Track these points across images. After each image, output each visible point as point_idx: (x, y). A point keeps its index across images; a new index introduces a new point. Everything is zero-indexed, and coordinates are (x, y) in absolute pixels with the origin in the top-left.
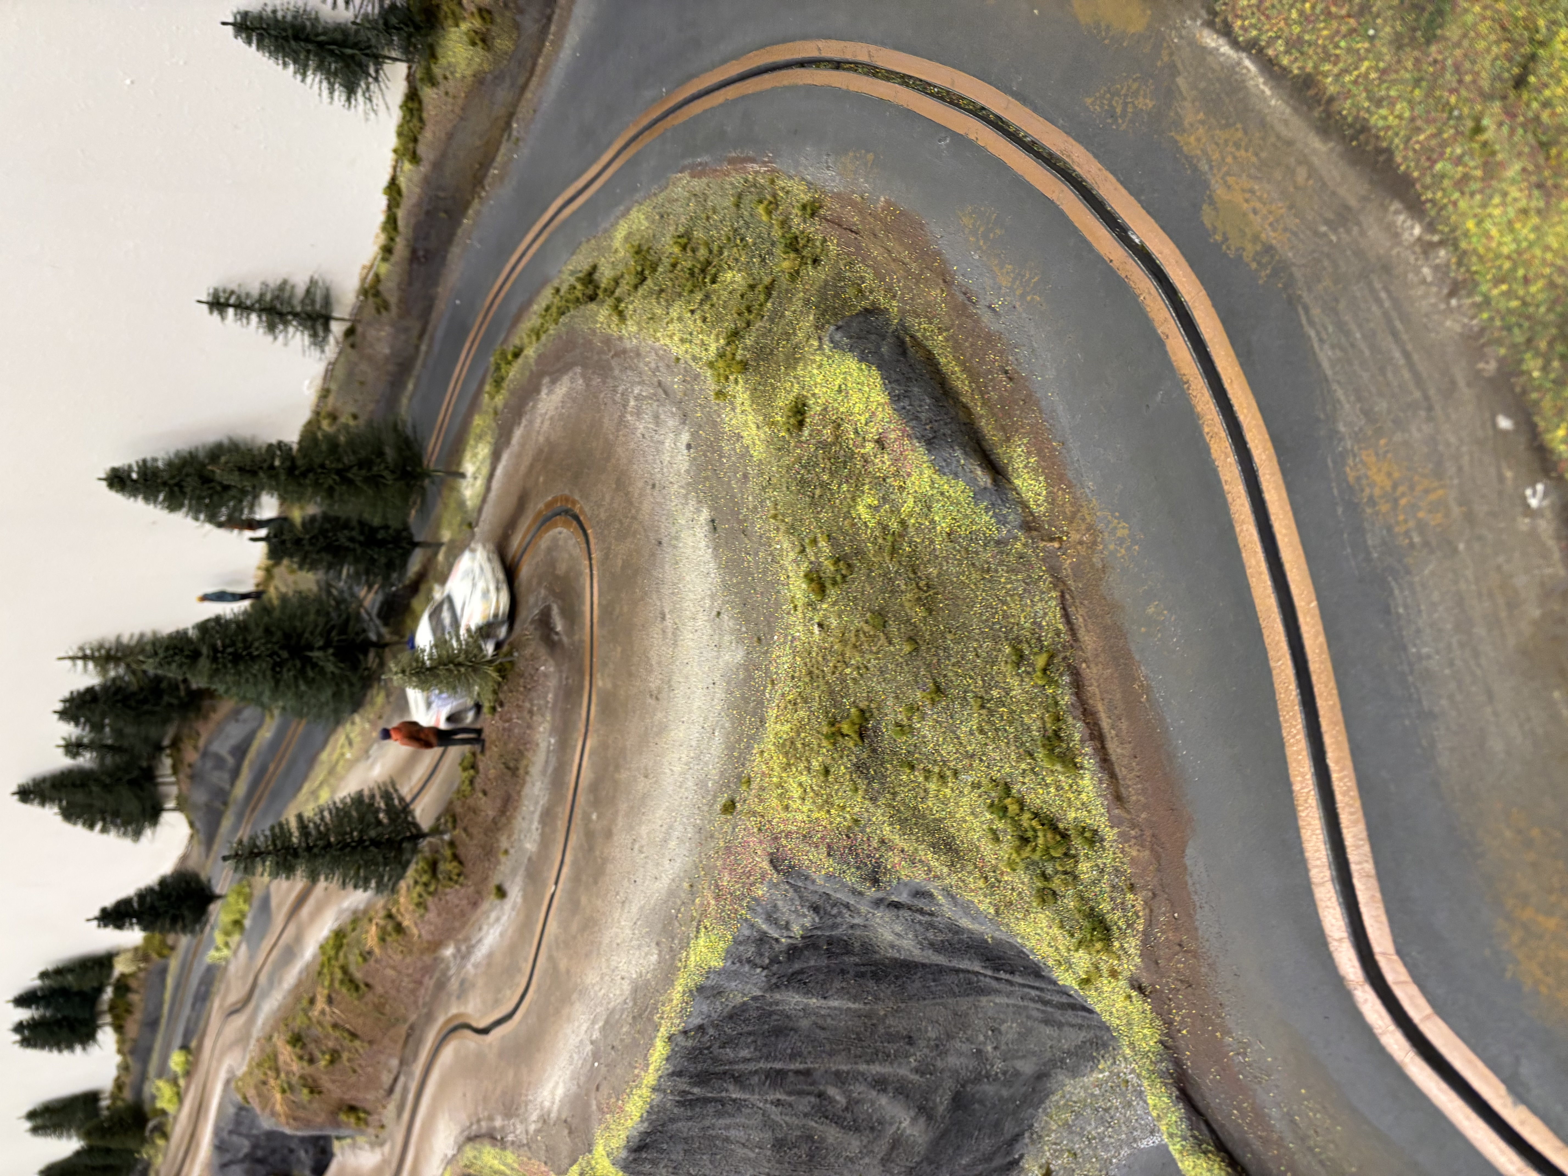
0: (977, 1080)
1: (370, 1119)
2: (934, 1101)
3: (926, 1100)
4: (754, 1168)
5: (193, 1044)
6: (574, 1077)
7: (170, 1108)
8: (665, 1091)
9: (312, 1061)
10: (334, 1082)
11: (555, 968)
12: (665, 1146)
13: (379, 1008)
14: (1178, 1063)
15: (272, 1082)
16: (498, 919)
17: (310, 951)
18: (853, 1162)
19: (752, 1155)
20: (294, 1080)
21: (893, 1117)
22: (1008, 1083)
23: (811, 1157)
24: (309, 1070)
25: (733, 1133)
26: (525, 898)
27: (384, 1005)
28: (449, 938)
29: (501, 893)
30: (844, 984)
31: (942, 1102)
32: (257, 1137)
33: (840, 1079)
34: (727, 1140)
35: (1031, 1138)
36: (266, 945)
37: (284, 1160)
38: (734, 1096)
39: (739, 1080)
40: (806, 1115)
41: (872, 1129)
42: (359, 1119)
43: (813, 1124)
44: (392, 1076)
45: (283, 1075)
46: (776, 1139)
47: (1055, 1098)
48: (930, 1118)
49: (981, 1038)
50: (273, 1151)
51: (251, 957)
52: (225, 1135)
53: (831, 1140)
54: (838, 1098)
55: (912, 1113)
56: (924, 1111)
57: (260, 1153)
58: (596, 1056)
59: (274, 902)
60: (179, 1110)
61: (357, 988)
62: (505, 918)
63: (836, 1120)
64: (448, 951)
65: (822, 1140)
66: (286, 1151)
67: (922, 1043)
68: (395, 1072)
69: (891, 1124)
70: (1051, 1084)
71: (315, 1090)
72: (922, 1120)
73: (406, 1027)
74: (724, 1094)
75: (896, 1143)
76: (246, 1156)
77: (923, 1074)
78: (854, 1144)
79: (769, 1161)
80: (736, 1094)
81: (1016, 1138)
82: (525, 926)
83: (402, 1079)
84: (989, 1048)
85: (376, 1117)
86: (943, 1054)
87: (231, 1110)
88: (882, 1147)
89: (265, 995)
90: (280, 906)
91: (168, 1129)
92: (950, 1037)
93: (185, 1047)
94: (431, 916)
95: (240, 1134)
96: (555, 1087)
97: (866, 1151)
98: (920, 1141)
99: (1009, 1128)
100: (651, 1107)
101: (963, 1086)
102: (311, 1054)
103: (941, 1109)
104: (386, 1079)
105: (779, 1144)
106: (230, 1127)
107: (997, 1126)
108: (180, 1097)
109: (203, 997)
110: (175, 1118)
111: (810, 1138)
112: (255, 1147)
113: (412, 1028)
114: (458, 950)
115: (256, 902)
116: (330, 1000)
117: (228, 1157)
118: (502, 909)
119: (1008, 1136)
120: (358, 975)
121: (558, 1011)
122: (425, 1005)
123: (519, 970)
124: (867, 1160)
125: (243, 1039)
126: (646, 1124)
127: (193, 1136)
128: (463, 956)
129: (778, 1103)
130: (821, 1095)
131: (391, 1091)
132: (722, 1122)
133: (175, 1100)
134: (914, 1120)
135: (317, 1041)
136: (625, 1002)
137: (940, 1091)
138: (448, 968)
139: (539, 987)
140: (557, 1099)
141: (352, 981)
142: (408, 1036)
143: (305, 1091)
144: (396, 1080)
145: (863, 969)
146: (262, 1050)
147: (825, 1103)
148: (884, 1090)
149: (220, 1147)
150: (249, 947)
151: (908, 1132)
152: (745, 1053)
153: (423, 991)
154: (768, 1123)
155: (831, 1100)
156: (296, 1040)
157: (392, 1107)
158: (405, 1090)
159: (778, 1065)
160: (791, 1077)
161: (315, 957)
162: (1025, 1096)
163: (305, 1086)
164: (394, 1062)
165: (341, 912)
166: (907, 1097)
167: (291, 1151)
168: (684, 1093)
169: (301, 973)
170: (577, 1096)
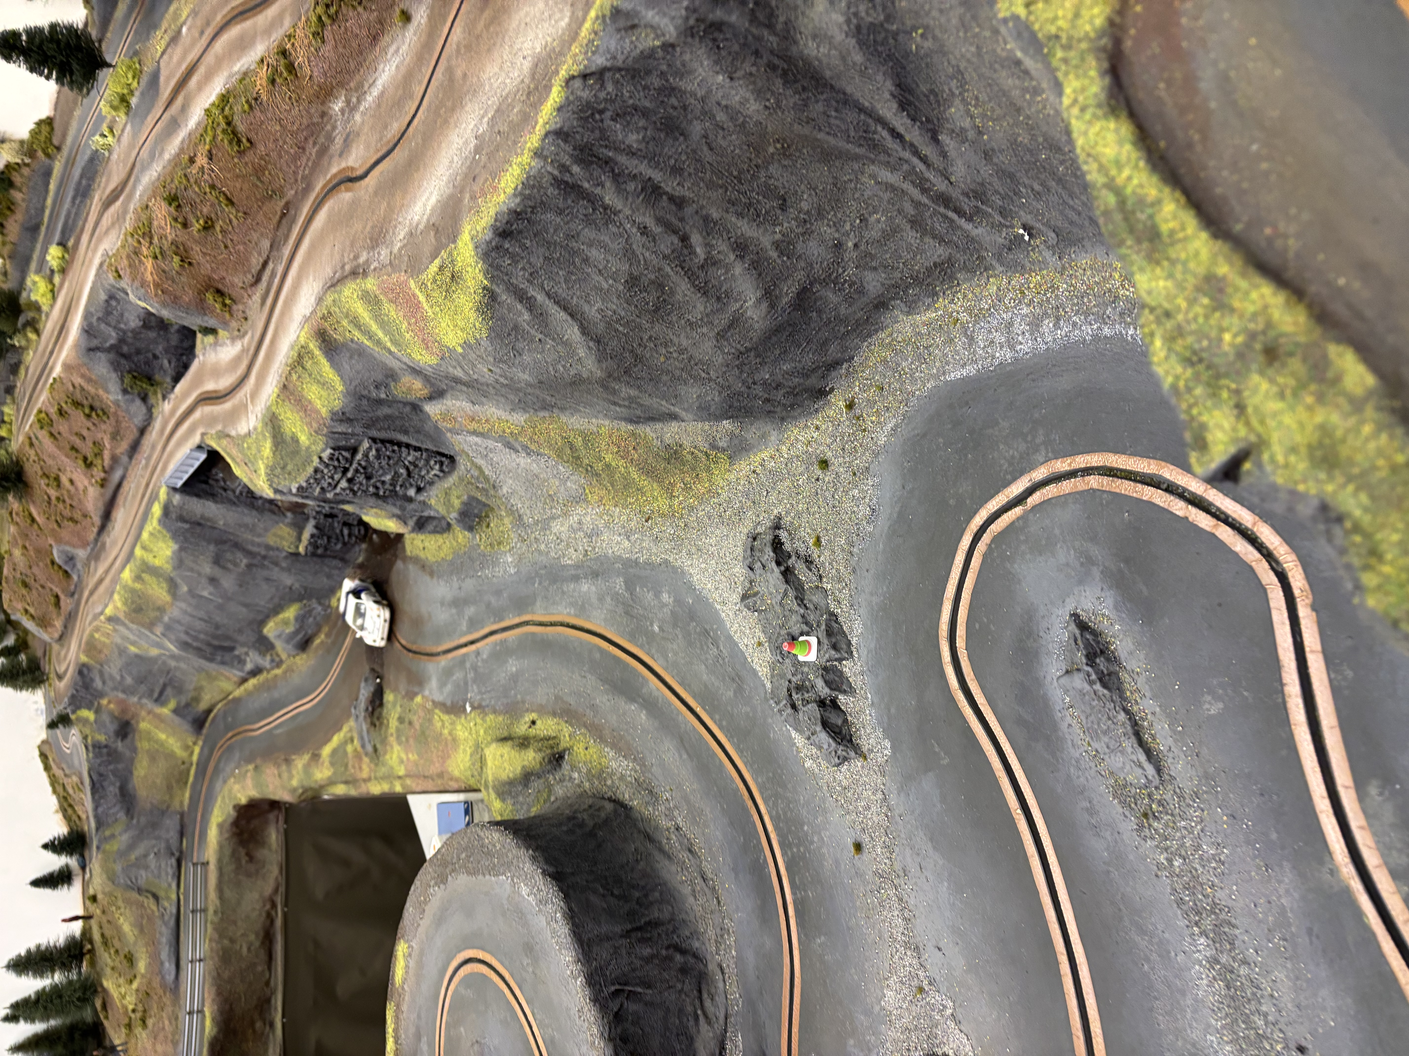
0: (824, 282)
1: (235, 307)
2: (781, 290)
3: (775, 284)
4: (603, 300)
5: (70, 243)
6: (452, 180)
7: (44, 302)
8: (545, 158)
9: (185, 225)
10: (205, 254)
11: (451, 79)
12: (528, 243)
13: (259, 171)
14: (1117, 42)
15: (145, 251)
16: (397, 51)
17: (195, 117)
18: (692, 329)
19: (605, 286)
20: (166, 245)
21: (739, 294)
22: (849, 300)
23: (657, 310)
24: (183, 236)
25: (594, 253)
26: (430, 18)
27: (263, 169)
28: (341, 84)
29: (406, 17)
30: (754, 69)
31: (788, 291)
32: (124, 332)
33: (709, 226)
34: (586, 260)
35: (847, 370)
36: (150, 120)
37: (147, 363)
38: (607, 200)
39: (618, 177)
40: (665, 257)
41: (719, 299)
42: (225, 305)
43: (668, 269)
44: (261, 260)
45: (156, 240)
46: (631, 274)
47: (882, 335)
48: (772, 306)
49: (848, 227)
50: (138, 352)
51: (135, 135)
52: (94, 320)
53: (679, 297)
54: (698, 250)
55: (759, 294)
56: (769, 295)
57: (125, 349)
58: (478, 150)
59: (162, 79)
60: (52, 306)
61: (239, 142)
62: (404, 48)
63: (690, 275)
64: (337, 106)
65: (672, 293)
66: (150, 355)
67: (792, 212)
68: (265, 256)
69: (736, 301)
70: (886, 318)
71: (186, 260)
72: (764, 305)
73: (282, 203)
74: (598, 191)
75: (735, 322)
76: (112, 347)
77: (782, 254)
78: (699, 307)
79: (619, 297)
80: (610, 197)
81: (836, 364)
82: (427, 46)
83: (271, 265)
84: (850, 244)
85: (241, 307)
86: (807, 233)
87: (103, 297)
88: (722, 320)
89: (144, 168)
90: (168, 79)
91: (41, 326)
92: (821, 214)
93: (62, 244)
94: (327, 50)
95: (108, 324)
96: (428, 199)
97: (707, 319)
98: (756, 326)
99: (833, 351)
100: (528, 178)
101: (811, 284)
102: (185, 219)
103: (785, 300)
104: (256, 262)
105: (633, 282)
106: (100, 315)
107: (825, 344)
108: (54, 294)
109: (83, 193)
110: (47, 315)
111: (661, 286)
112: (122, 341)
113: (287, 206)
114: (348, 102)
115: (145, 79)
116: (210, 157)
117: (95, 343)
118: (404, 36)
119: (829, 359)
120: (241, 128)
121: (446, 122)
122: (303, 177)
123: (411, 97)
124: (705, 330)
125: (120, 218)
126: (518, 200)
127: (63, 328)
128: (351, 108)
129: (644, 230)
130: (685, 239)
131: (258, 280)
132: (588, 233)
133: (49, 296)
134: (759, 301)
135: (193, 205)
136: (523, 81)
137: (790, 282)
138: (334, 128)
139: (429, 106)
140: (429, 208)
141: (234, 133)
142: (284, 215)
143: (176, 259)
144: (265, 264)
145: (776, 61)
146: (139, 219)
147: (685, 252)
148: (742, 257)
149: (88, 331)
150: (132, 126)
151: (749, 313)
152: (633, 139)
153: (304, 160)
154: (629, 254)
155: (693, 253)
156: (172, 199)
157: (257, 297)
158: (273, 275)
159: (657, 176)
160: (665, 200)
161: (198, 124)
162: (858, 324)
163: (176, 254)
164: (266, 244)
165: (231, 76)
166: (760, 275)
167: (155, 357)
168: (564, 168)
169: (183, 142)
170: (451, 197)
